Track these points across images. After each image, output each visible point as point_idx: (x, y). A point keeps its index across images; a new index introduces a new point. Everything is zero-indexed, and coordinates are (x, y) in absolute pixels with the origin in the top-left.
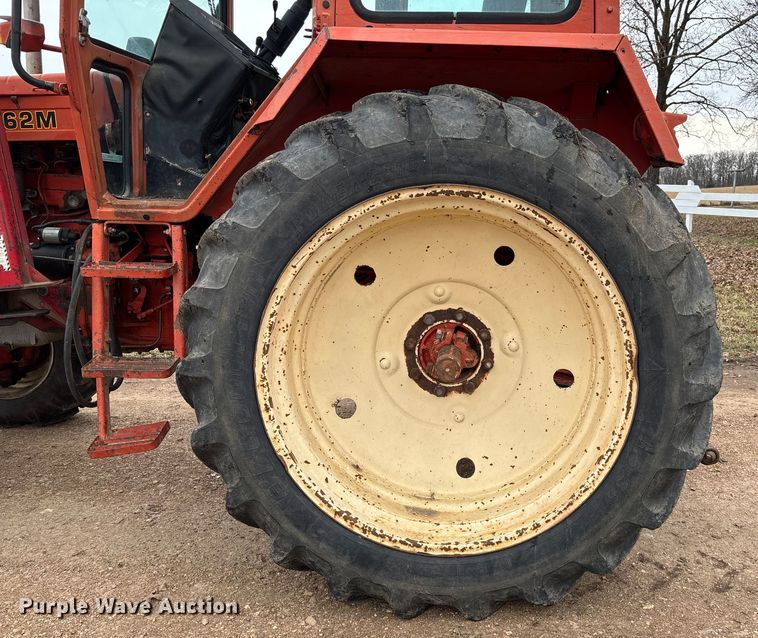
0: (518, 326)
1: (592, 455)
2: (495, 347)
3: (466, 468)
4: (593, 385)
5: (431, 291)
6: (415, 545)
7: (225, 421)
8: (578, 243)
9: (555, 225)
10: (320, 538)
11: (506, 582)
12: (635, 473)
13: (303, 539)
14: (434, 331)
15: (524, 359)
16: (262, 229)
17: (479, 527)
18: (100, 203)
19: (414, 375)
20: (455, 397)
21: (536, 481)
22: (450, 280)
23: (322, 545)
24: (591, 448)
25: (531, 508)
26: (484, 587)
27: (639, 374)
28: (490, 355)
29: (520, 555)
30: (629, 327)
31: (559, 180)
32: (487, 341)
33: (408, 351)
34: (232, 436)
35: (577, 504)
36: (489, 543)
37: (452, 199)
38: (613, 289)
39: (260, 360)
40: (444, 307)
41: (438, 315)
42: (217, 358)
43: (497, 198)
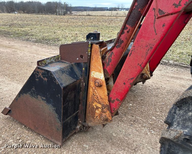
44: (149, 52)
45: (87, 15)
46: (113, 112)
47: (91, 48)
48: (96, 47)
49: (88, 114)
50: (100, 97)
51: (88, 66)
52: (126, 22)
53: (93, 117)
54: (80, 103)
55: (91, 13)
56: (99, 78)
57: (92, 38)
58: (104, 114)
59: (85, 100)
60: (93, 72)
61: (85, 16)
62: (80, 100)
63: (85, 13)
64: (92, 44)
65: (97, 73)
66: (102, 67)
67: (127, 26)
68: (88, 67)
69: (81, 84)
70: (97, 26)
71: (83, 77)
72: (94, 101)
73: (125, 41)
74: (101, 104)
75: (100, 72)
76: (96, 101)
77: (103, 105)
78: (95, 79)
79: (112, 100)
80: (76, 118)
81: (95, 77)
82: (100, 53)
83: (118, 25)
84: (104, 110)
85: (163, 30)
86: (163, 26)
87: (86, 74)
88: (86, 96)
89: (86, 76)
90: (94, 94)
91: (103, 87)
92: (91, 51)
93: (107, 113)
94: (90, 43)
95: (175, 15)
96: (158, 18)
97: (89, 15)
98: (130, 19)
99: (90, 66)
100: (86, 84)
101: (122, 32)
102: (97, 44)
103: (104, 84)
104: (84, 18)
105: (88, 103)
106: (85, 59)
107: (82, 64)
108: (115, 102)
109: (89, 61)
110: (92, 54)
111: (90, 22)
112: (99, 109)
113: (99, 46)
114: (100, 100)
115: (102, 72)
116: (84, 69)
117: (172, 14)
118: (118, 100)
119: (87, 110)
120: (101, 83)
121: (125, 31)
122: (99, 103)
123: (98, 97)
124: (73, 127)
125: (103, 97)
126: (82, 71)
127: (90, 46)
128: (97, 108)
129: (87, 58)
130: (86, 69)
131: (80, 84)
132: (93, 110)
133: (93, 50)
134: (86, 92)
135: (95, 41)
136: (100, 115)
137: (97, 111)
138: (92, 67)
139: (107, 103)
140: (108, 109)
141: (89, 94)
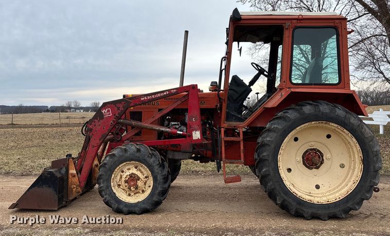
0: (330, 153)
1: (352, 182)
2: (324, 158)
3: (318, 187)
4: (350, 167)
5: (310, 144)
6: (311, 201)
7: (270, 169)
8: (350, 134)
9: (345, 130)
10: (289, 198)
11: (333, 211)
12: (363, 186)
13: (286, 198)
14: (310, 153)
15: (332, 161)
16: (283, 128)
17: (325, 199)
18: (224, 123)
19: (304, 164)
20: (314, 170)
21: (337, 189)
22: (315, 141)
23: (290, 199)
24: (352, 181)
25: (337, 195)
26: (327, 212)
27: (363, 163)
28: (323, 160)
29: (336, 204)
30: (361, 153)
31: (346, 121)
32: (322, 156)
33: (303, 158)
34: (272, 173)
35: (349, 193)
36: (328, 202)
37: (323, 124)
38: (357, 144)
39: (279, 156)
40: (312, 148)
41: (311, 149)
42: (270, 155)
43: (333, 124)
46: (82, 187)
48: (71, 160)
49: (69, 193)
53: (72, 193)
54: (64, 188)
57: (68, 156)
60: (70, 170)
64: (69, 159)
65: (72, 170)
66: (74, 167)
68: (68, 169)
69: (64, 178)
71: (65, 174)
72: (72, 184)
75: (74, 170)
77: (77, 186)
78: (72, 174)
79: (80, 182)
80: (63, 197)
81: (71, 172)
82: (73, 162)
83: (74, 142)
84: (77, 188)
89: (67, 173)
90: (71, 181)
93: (79, 189)
100: (67, 177)
103: (76, 175)
105: (69, 187)
106: (66, 166)
108: (82, 183)
109: (68, 166)
110: (69, 163)
114: (75, 183)
116: (65, 170)
117: (96, 146)
118: (83, 181)
119: (68, 191)
120: (74, 175)
122: (75, 185)
123: (73, 182)
125: (76, 181)
128: (74, 188)
132: (72, 190)
133: (69, 161)
135: (70, 157)
136: (76, 191)
137: (74, 190)
138: (70, 168)
139: (78, 184)
140: (79, 187)
141: (69, 182)
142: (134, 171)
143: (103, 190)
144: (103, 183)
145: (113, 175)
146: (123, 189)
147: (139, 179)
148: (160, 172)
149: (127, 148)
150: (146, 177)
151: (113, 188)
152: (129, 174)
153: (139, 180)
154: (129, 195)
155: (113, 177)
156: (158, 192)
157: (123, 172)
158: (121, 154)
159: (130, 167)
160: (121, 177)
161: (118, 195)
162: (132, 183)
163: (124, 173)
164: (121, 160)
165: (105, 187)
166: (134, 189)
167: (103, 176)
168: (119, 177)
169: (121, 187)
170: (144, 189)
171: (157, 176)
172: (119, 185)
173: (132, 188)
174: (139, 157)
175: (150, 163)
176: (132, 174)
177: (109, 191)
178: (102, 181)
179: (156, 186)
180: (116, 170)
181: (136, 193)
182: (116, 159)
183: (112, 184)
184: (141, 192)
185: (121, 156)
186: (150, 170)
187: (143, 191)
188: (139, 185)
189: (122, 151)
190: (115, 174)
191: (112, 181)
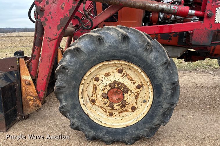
44: (51, 59)
45: (17, 37)
46: (41, 99)
47: (19, 61)
48: (22, 60)
49: (24, 106)
50: (31, 92)
51: (18, 72)
52: (34, 45)
53: (28, 107)
54: (16, 100)
55: (21, 34)
56: (28, 79)
57: (18, 55)
58: (35, 103)
59: (20, 97)
60: (23, 76)
61: (15, 37)
62: (16, 98)
63: (14, 34)
64: (19, 59)
65: (26, 76)
66: (28, 72)
67: (35, 47)
68: (19, 74)
69: (16, 86)
70: (29, 46)
71: (16, 81)
72: (27, 95)
73: (37, 55)
74: (32, 97)
75: (28, 75)
76: (29, 95)
77: (34, 97)
78: (25, 81)
79: (39, 92)
80: (15, 111)
81: (25, 79)
82: (26, 63)
84: (35, 100)
85: (53, 47)
86: (53, 45)
87: (18, 78)
88: (20, 93)
89: (18, 79)
90: (26, 91)
91: (31, 85)
92: (19, 63)
93: (37, 101)
94: (17, 57)
95: (57, 40)
96: (49, 42)
97: (19, 36)
98: (36, 43)
99: (20, 73)
100: (20, 85)
101: (33, 51)
102: (22, 58)
103: (32, 83)
104: (14, 40)
105: (23, 98)
106: (15, 68)
107: (14, 72)
108: (40, 93)
109: (19, 69)
110: (20, 65)
111: (21, 43)
112: (32, 100)
113: (24, 59)
114: (31, 94)
115: (29, 75)
116: (15, 75)
117: (55, 39)
118: (42, 91)
119: (23, 104)
120: (30, 82)
121: (35, 50)
122: (31, 96)
123: (29, 92)
124: (14, 118)
125: (33, 91)
126: (14, 76)
127: (17, 60)
128: (30, 100)
129: (17, 68)
130: (17, 75)
131: (14, 85)
132: (28, 102)
133: (20, 62)
134: (20, 91)
135: (20, 56)
136: (33, 104)
137: (30, 102)
139: (36, 94)
140: (38, 99)
141: (23, 91)
142: (117, 77)
143: (67, 111)
144: (66, 100)
145: (81, 87)
146: (100, 107)
147: (126, 90)
148: (167, 78)
149: (103, 36)
150: (139, 87)
151: (83, 107)
152: (108, 83)
153: (127, 93)
154: (111, 115)
155: (81, 90)
156: (161, 110)
157: (97, 79)
158: (92, 47)
159: (110, 70)
160: (95, 89)
161: (92, 116)
162: (115, 98)
163: (100, 82)
164: (92, 59)
165: (69, 106)
166: (119, 107)
167: (64, 90)
168: (91, 88)
169: (96, 103)
170: (135, 105)
171: (161, 84)
172: (93, 101)
173: (115, 105)
174: (127, 52)
175: (149, 61)
176: (115, 82)
177: (78, 112)
178: (62, 97)
179: (159, 102)
180: (85, 78)
181: (122, 112)
182: (83, 57)
183: (81, 101)
184: (130, 110)
185: (92, 52)
186: (148, 75)
187: (133, 109)
188: (128, 101)
189: (93, 42)
190: (84, 85)
191: (80, 95)
